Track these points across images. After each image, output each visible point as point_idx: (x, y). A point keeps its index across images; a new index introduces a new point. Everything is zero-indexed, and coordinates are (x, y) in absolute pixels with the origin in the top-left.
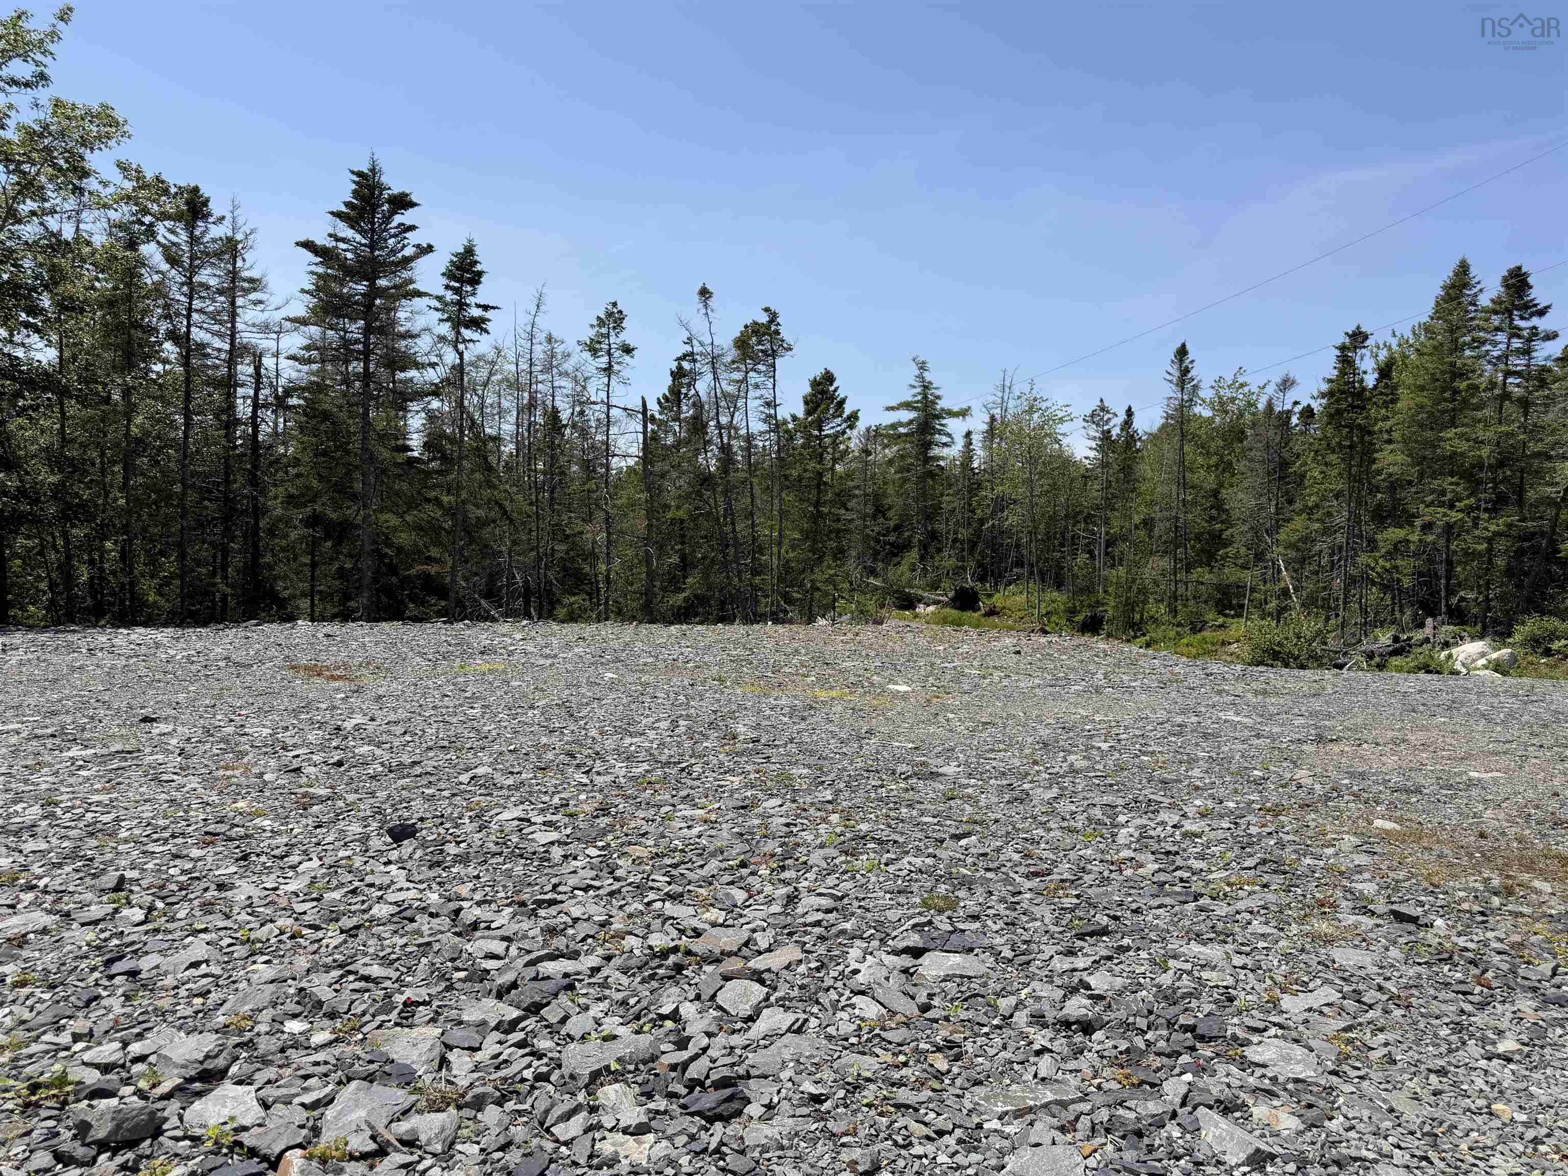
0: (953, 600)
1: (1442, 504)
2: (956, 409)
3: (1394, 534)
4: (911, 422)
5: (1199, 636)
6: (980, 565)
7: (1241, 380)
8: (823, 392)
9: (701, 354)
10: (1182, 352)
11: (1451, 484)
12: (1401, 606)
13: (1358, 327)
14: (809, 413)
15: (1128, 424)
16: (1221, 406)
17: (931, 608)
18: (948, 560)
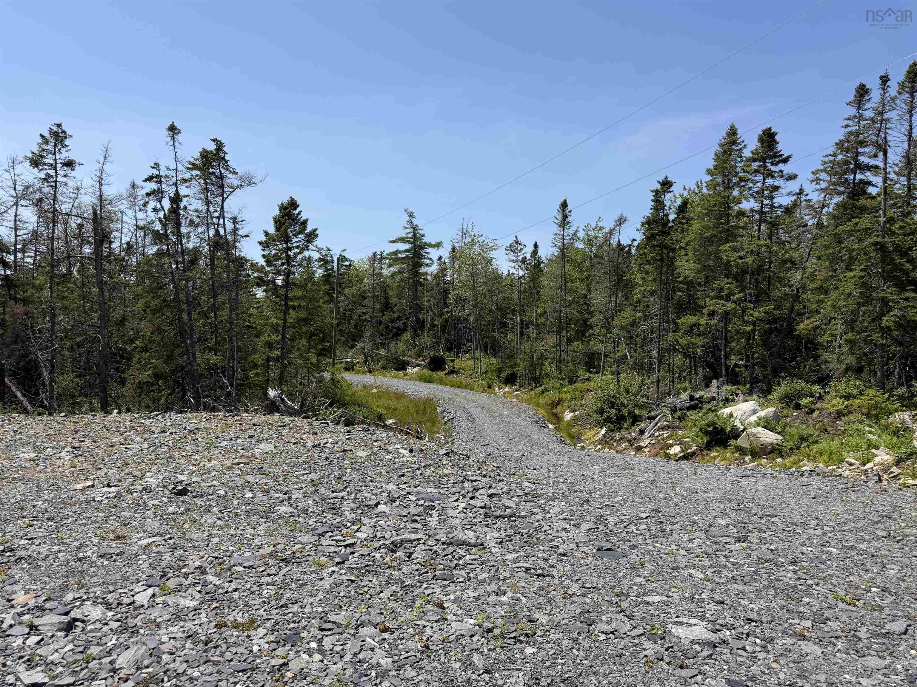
0: (429, 364)
1: (721, 298)
2: (433, 243)
3: (689, 319)
4: (407, 250)
5: (573, 387)
6: (448, 340)
7: (600, 225)
8: (289, 215)
9: (167, 176)
10: (564, 205)
11: (727, 283)
12: (696, 367)
13: (666, 178)
14: (278, 230)
15: (535, 253)
16: (590, 242)
17: (416, 369)
18: (427, 338)
